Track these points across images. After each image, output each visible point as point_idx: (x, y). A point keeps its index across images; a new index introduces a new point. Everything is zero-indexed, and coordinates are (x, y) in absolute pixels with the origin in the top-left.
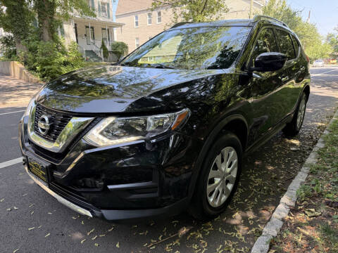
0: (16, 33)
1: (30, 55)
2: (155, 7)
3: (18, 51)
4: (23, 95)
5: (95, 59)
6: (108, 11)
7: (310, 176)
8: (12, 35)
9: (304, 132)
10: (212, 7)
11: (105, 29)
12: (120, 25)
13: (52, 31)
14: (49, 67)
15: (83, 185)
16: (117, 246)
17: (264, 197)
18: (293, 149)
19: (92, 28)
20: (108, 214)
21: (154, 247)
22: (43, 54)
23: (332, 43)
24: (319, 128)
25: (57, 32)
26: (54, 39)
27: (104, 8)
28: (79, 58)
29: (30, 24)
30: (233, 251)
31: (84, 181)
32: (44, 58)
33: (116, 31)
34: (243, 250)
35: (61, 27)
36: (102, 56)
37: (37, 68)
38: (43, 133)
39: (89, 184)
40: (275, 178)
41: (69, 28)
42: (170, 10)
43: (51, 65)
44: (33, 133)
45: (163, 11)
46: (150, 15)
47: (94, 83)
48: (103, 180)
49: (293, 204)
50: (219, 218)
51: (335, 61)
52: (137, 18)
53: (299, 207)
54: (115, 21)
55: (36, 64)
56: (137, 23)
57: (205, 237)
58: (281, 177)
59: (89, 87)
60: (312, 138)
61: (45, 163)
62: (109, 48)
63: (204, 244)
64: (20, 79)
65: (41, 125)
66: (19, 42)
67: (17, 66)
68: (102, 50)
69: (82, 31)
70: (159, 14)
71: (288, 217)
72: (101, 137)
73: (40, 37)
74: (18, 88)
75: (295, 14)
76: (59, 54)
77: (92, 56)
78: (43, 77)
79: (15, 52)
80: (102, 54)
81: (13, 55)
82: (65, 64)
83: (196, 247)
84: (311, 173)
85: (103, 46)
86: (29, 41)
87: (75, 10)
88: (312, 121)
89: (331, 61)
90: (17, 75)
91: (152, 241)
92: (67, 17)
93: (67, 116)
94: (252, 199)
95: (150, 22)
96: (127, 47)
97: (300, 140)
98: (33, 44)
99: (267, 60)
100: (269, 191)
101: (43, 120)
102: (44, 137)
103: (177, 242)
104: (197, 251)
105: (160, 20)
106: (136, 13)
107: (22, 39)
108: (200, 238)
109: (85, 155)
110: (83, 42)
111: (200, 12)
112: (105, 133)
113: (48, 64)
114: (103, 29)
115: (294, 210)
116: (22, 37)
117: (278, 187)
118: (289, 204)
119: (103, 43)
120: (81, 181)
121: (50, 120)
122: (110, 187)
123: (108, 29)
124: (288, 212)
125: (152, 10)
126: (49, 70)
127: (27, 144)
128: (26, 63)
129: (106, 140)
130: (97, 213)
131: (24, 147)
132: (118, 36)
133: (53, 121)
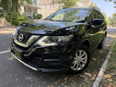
0: (4, 8)
1: (8, 16)
2: (53, 3)
3: (4, 14)
4: (5, 30)
5: (31, 19)
6: (36, 3)
7: (109, 62)
8: (2, 8)
9: (104, 48)
10: (72, 4)
11: (35, 9)
12: (40, 8)
13: (17, 9)
14: (15, 21)
15: (35, 59)
16: (44, 83)
17: (93, 68)
18: (101, 53)
19: (30, 8)
20: (43, 70)
21: (57, 84)
22: (13, 16)
23: (110, 20)
24: (109, 47)
25: (18, 9)
26: (17, 11)
27: (35, 2)
28: (25, 18)
29: (9, 5)
30: (85, 86)
31: (35, 58)
32: (13, 17)
33: (39, 10)
34: (88, 86)
35: (20, 7)
36: (33, 18)
37: (11, 21)
38: (20, 40)
39: (37, 59)
40: (96, 62)
41: (22, 8)
42: (58, 5)
43: (16, 20)
44: (16, 40)
45: (55, 5)
46: (51, 5)
47: (32, 25)
48: (42, 57)
49: (105, 71)
50: (79, 74)
51: (111, 26)
52: (46, 6)
53: (107, 72)
54: (38, 7)
55: (10, 19)
56: (46, 8)
57: (75, 81)
58: (98, 62)
59: (31, 26)
60: (107, 50)
61: (21, 51)
62: (36, 16)
63: (75, 83)
64: (4, 24)
65: (20, 38)
66: (5, 11)
67: (3, 20)
68: (33, 16)
69: (27, 9)
70: (54, 5)
71: (104, 75)
72: (42, 43)
73: (12, 10)
74: (3, 27)
75: (99, 9)
76: (18, 16)
77: (30, 18)
78: (13, 24)
79: (3, 15)
80: (33, 17)
81: (2, 16)
82: (21, 20)
83: (72, 84)
84: (109, 61)
85: (34, 15)
86: (8, 11)
87: (25, 2)
88: (106, 44)
89: (110, 26)
90: (3, 23)
91: (57, 81)
92: (22, 4)
93: (30, 35)
94: (89, 69)
95: (50, 8)
96: (42, 16)
97: (103, 50)
98: (9, 12)
99: (96, 21)
100: (95, 66)
101: (21, 36)
102: (20, 42)
103: (65, 82)
104: (73, 86)
105: (54, 7)
106: (46, 5)
107: (6, 10)
108: (73, 81)
109: (37, 49)
110: (27, 13)
111: (68, 6)
112: (44, 41)
113: (14, 20)
114: (34, 9)
115: (105, 73)
116: (6, 9)
117: (98, 65)
118: (103, 71)
119: (34, 14)
120: (34, 58)
121: (24, 36)
122: (45, 60)
123: (36, 9)
124: (103, 73)
125: (52, 4)
126: (15, 22)
127: (14, 45)
128: (6, 19)
129: (44, 44)
130: (39, 69)
131: (12, 45)
132: (39, 12)
133: (25, 36)
